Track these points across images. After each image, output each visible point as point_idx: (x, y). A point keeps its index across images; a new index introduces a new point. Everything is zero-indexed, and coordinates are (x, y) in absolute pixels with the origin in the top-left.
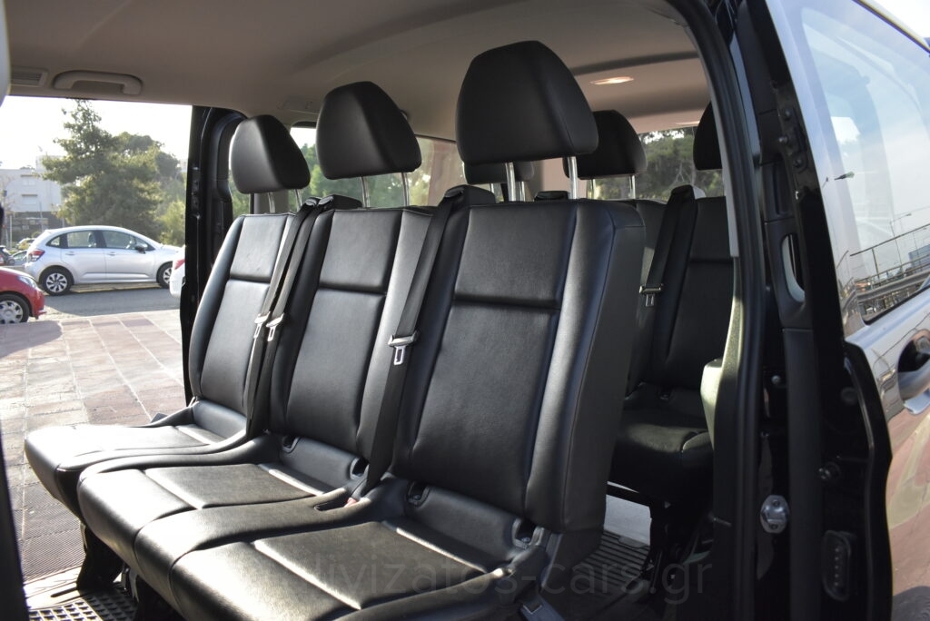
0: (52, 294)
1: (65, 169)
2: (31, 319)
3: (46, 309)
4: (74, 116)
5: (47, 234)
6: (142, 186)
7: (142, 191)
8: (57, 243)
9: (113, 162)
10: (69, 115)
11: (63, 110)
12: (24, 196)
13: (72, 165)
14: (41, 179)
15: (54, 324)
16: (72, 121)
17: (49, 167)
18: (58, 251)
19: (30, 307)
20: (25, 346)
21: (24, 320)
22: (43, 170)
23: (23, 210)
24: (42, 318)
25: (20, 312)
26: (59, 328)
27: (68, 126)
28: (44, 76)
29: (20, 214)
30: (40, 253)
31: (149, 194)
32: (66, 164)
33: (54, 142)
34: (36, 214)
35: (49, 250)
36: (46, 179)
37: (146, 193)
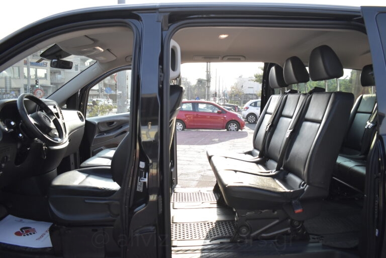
0: (250, 123)
2: (240, 130)
3: (245, 127)
5: (251, 101)
8: (253, 104)
12: (249, 88)
15: (246, 132)
17: (256, 77)
18: (253, 108)
19: (240, 126)
20: (234, 138)
21: (237, 130)
22: (254, 78)
23: (248, 93)
24: (243, 130)
25: (236, 127)
26: (247, 134)
28: (220, 57)
29: (247, 94)
30: (247, 108)
34: (252, 94)
35: (250, 107)
36: (255, 81)
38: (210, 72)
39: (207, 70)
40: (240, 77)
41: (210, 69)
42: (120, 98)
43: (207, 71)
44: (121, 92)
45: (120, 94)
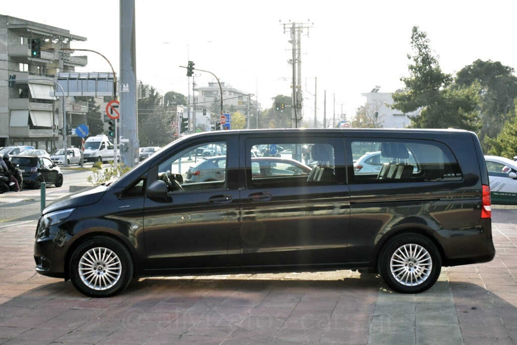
1: (406, 102)
4: (416, 60)
6: (466, 114)
7: (466, 119)
9: (444, 95)
10: (412, 59)
11: (408, 56)
13: (412, 98)
14: (390, 108)
16: (414, 64)
17: (396, 100)
22: (392, 102)
27: (411, 68)
31: (471, 121)
32: (408, 98)
33: (401, 80)
36: (393, 108)
37: (468, 121)
38: (300, 88)
39: (294, 83)
40: (375, 91)
41: (299, 80)
42: (126, 151)
43: (294, 87)
44: (127, 140)
45: (126, 144)
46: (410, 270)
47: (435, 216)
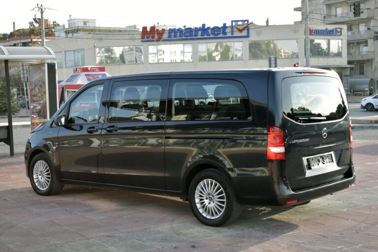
46: (209, 203)
47: (224, 152)
